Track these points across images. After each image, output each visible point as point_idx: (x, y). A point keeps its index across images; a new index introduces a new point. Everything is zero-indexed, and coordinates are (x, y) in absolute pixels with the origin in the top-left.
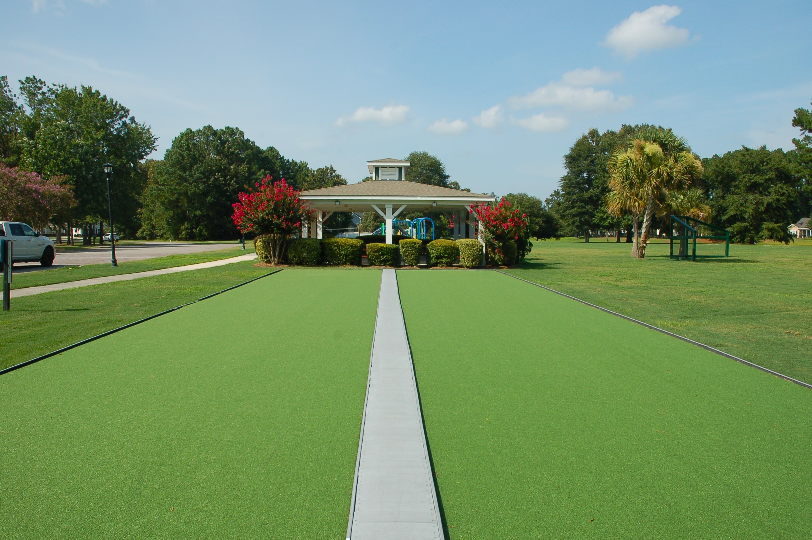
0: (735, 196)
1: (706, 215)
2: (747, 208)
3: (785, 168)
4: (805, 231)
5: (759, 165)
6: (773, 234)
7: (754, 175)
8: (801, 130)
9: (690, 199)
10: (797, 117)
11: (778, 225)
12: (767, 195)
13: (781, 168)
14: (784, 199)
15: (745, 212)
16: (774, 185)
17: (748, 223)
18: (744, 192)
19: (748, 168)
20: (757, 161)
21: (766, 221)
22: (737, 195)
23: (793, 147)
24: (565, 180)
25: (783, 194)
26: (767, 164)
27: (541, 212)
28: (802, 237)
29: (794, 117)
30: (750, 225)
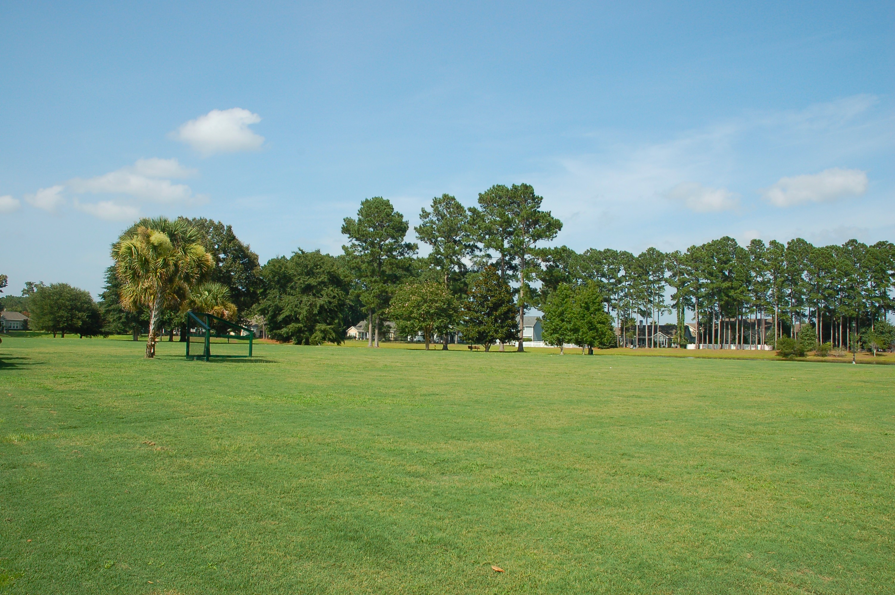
0: (291, 297)
1: (231, 313)
2: (301, 309)
3: (336, 273)
4: (363, 333)
5: (313, 268)
6: (326, 335)
7: (308, 277)
8: (349, 238)
9: (215, 296)
10: (345, 225)
11: (330, 326)
12: (320, 297)
13: (332, 272)
14: (335, 302)
15: (300, 314)
16: (326, 288)
17: (303, 324)
18: (299, 294)
19: (302, 270)
20: (311, 265)
21: (319, 323)
22: (293, 296)
23: (343, 253)
24: (112, 271)
25: (334, 297)
26: (321, 267)
27: (86, 305)
28: (361, 339)
29: (343, 225)
30: (305, 326)
